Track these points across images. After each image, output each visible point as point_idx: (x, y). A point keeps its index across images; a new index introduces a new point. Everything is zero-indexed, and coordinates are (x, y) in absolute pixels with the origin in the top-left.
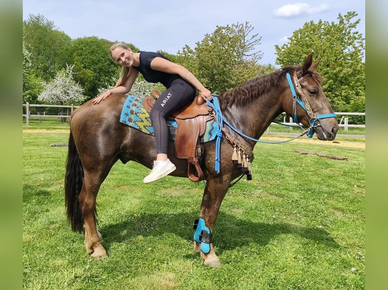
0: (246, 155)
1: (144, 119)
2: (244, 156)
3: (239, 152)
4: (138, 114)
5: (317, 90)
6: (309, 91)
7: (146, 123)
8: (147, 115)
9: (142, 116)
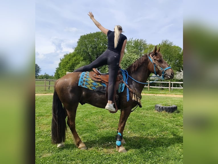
0: (139, 97)
1: (90, 84)
2: (138, 97)
3: (136, 96)
4: (87, 82)
5: (160, 59)
6: (157, 61)
7: (91, 85)
8: (92, 81)
9: (89, 82)
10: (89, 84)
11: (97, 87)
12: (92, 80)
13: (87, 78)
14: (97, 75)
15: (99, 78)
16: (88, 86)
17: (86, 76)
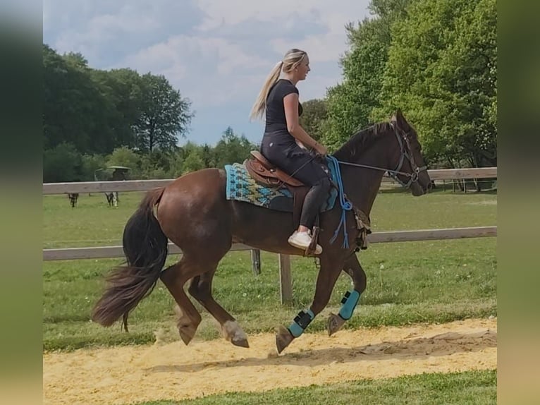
1: (255, 191)
4: (247, 187)
7: (257, 195)
8: (257, 186)
9: (252, 189)
10: (253, 193)
11: (271, 199)
12: (257, 182)
13: (244, 180)
14: (266, 170)
15: (272, 176)
16: (251, 197)
17: (239, 175)
